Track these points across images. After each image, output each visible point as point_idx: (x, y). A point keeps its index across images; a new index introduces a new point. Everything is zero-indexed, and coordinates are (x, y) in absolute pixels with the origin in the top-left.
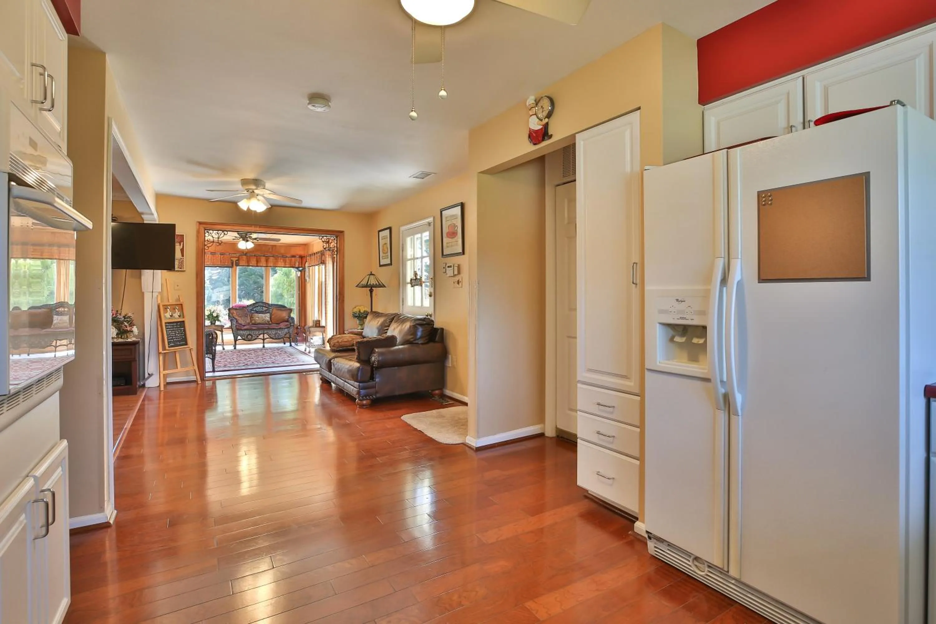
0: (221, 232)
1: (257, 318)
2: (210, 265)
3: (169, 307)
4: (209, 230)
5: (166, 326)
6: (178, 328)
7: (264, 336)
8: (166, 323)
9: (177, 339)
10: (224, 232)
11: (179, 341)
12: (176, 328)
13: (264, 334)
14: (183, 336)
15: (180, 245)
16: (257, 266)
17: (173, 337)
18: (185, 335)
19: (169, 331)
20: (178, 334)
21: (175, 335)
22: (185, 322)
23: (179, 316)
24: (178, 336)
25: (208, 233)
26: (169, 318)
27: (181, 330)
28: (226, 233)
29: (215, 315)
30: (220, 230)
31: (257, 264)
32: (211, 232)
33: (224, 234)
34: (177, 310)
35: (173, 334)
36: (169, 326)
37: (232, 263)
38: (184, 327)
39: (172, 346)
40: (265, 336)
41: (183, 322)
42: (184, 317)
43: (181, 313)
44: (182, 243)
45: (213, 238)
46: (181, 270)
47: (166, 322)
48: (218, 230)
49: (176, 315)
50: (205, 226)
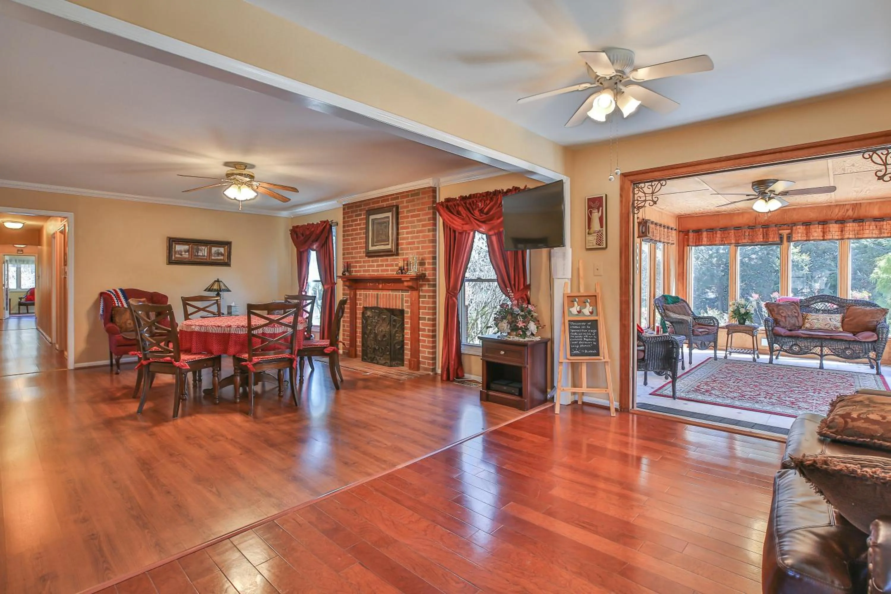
0: (656, 183)
1: (815, 321)
2: (748, 243)
3: (577, 300)
4: (639, 183)
5: (570, 325)
6: (588, 329)
7: (822, 350)
8: (569, 321)
9: (584, 344)
10: (661, 182)
11: (588, 349)
12: (584, 329)
13: (822, 347)
14: (595, 342)
15: (598, 212)
16: (823, 240)
17: (579, 341)
18: (597, 341)
19: (574, 332)
20: (586, 338)
21: (583, 338)
22: (599, 321)
23: (591, 313)
24: (587, 341)
25: (637, 189)
26: (577, 315)
27: (592, 333)
28: (664, 183)
29: (743, 311)
30: (655, 181)
31: (823, 236)
32: (643, 185)
33: (662, 185)
34: (588, 304)
35: (580, 338)
36: (575, 325)
37: (781, 238)
38: (596, 328)
39: (576, 355)
40: (824, 351)
41: (597, 321)
42: (597, 315)
43: (595, 308)
44: (601, 208)
45: (645, 194)
46: (600, 247)
47: (570, 319)
48: (651, 181)
49: (587, 311)
50: (632, 178)
